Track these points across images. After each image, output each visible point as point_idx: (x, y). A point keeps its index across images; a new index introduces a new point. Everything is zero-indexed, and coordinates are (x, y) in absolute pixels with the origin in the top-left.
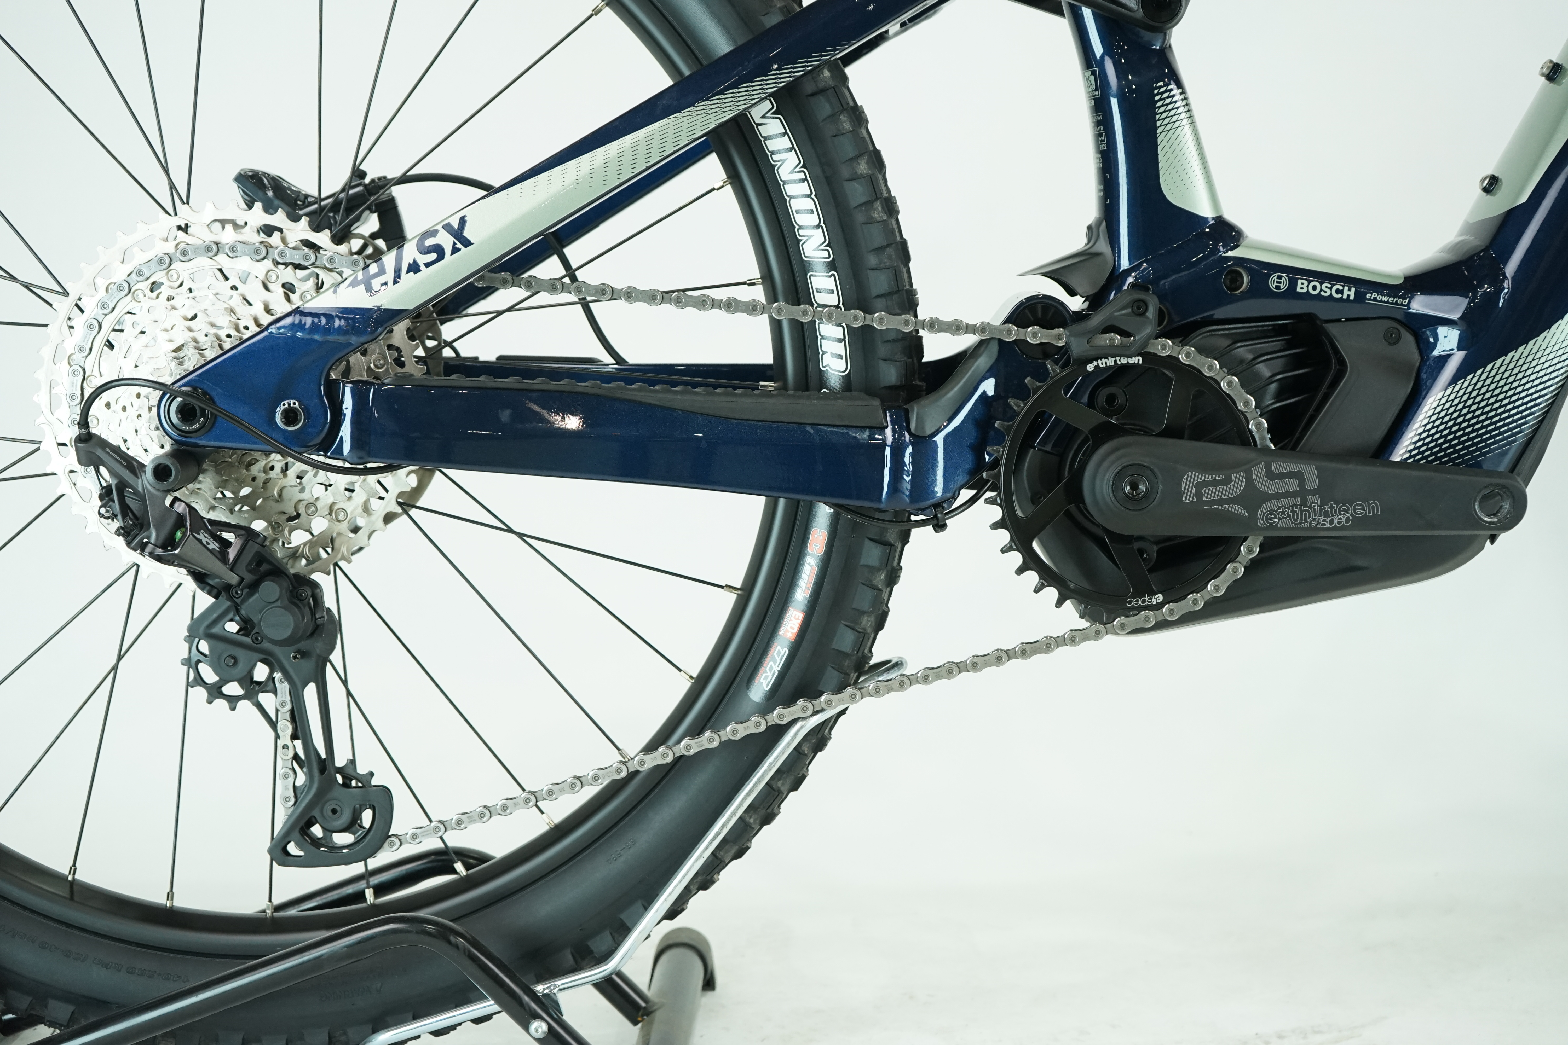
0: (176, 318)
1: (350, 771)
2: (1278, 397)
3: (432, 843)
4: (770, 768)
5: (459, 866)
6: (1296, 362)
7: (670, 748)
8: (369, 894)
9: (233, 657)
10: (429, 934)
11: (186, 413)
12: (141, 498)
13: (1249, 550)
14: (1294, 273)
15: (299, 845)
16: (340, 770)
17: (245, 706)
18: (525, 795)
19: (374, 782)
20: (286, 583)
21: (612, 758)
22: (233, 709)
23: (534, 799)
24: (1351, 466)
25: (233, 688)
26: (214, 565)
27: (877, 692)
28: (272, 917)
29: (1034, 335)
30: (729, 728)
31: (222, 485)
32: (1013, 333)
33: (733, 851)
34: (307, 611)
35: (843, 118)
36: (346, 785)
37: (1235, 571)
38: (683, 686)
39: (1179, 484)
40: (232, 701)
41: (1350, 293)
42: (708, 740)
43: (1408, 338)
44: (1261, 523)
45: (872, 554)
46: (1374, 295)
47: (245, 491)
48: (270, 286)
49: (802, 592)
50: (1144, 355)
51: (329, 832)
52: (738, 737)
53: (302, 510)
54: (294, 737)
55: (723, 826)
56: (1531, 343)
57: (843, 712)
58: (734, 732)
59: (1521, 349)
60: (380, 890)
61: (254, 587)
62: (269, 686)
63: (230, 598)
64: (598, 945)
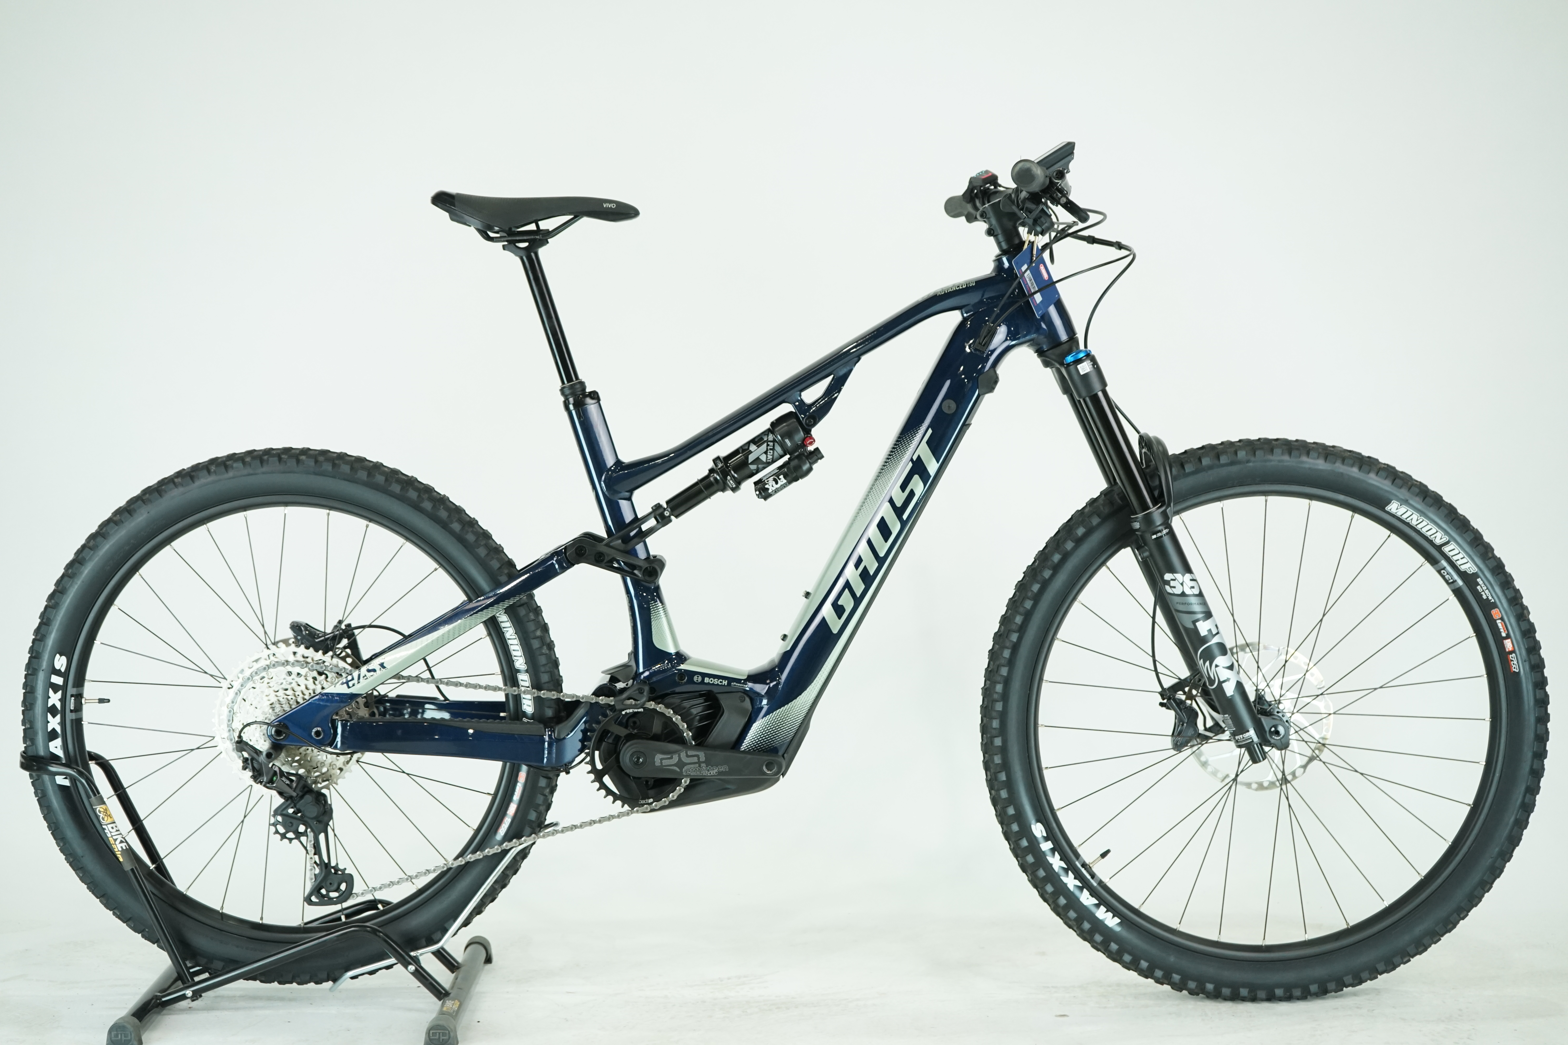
0: (271, 691)
1: (337, 868)
2: (700, 721)
3: (369, 897)
4: (502, 866)
5: (380, 906)
6: (708, 708)
7: (463, 858)
8: (343, 918)
9: (291, 823)
10: (368, 932)
11: (278, 733)
12: (260, 764)
13: (685, 782)
14: (704, 675)
15: (317, 897)
16: (333, 867)
17: (295, 842)
18: (406, 877)
19: (347, 872)
20: (314, 795)
21: (441, 862)
22: (290, 843)
23: (410, 878)
24: (717, 752)
25: (291, 835)
26: (287, 789)
27: (544, 836)
28: (304, 927)
29: (602, 700)
30: (486, 851)
31: (287, 756)
32: (594, 700)
33: (490, 899)
34: (322, 806)
35: (531, 614)
36: (336, 873)
37: (680, 790)
38: (471, 833)
39: (654, 759)
40: (290, 840)
41: (725, 683)
42: (479, 855)
43: (748, 700)
44: (684, 774)
45: (543, 782)
46: (735, 683)
47: (297, 758)
48: (308, 678)
49: (517, 797)
50: (644, 708)
51: (328, 891)
52: (490, 854)
53: (319, 765)
54: (315, 854)
55: (485, 889)
56: (790, 704)
57: (534, 843)
58: (489, 852)
59: (786, 706)
60: (347, 916)
61: (302, 797)
62: (305, 834)
63: (292, 801)
64: (435, 937)
